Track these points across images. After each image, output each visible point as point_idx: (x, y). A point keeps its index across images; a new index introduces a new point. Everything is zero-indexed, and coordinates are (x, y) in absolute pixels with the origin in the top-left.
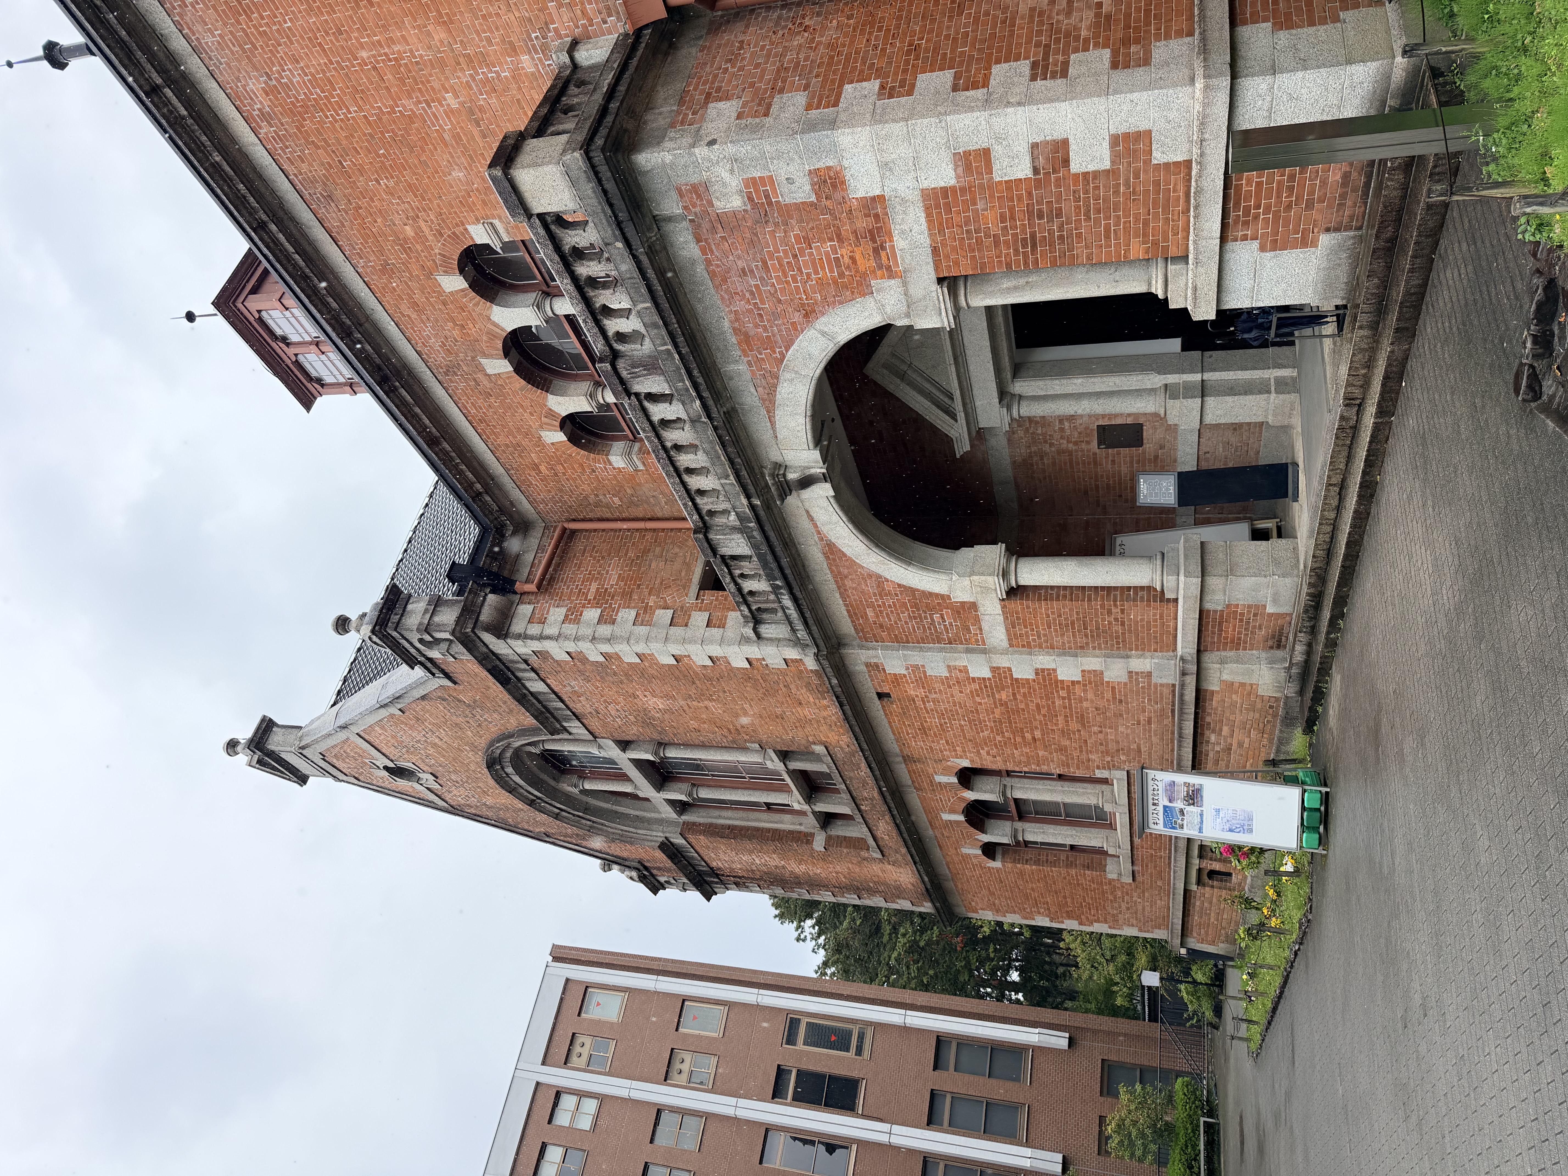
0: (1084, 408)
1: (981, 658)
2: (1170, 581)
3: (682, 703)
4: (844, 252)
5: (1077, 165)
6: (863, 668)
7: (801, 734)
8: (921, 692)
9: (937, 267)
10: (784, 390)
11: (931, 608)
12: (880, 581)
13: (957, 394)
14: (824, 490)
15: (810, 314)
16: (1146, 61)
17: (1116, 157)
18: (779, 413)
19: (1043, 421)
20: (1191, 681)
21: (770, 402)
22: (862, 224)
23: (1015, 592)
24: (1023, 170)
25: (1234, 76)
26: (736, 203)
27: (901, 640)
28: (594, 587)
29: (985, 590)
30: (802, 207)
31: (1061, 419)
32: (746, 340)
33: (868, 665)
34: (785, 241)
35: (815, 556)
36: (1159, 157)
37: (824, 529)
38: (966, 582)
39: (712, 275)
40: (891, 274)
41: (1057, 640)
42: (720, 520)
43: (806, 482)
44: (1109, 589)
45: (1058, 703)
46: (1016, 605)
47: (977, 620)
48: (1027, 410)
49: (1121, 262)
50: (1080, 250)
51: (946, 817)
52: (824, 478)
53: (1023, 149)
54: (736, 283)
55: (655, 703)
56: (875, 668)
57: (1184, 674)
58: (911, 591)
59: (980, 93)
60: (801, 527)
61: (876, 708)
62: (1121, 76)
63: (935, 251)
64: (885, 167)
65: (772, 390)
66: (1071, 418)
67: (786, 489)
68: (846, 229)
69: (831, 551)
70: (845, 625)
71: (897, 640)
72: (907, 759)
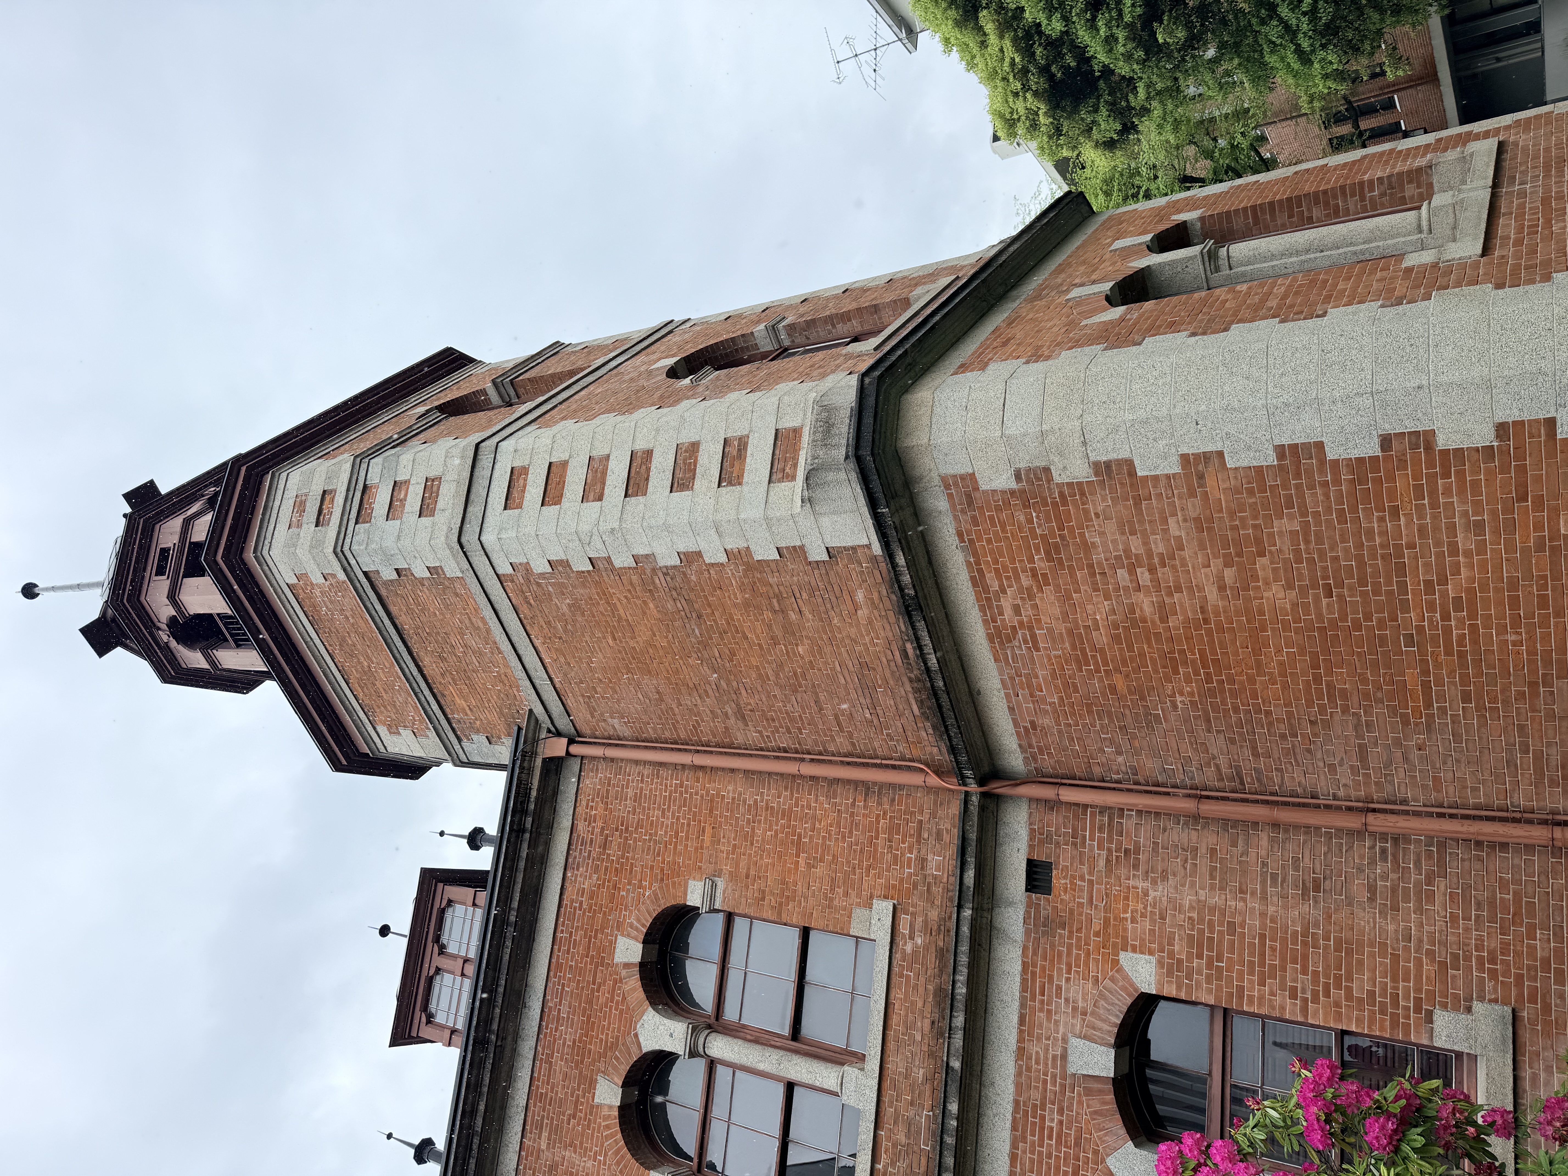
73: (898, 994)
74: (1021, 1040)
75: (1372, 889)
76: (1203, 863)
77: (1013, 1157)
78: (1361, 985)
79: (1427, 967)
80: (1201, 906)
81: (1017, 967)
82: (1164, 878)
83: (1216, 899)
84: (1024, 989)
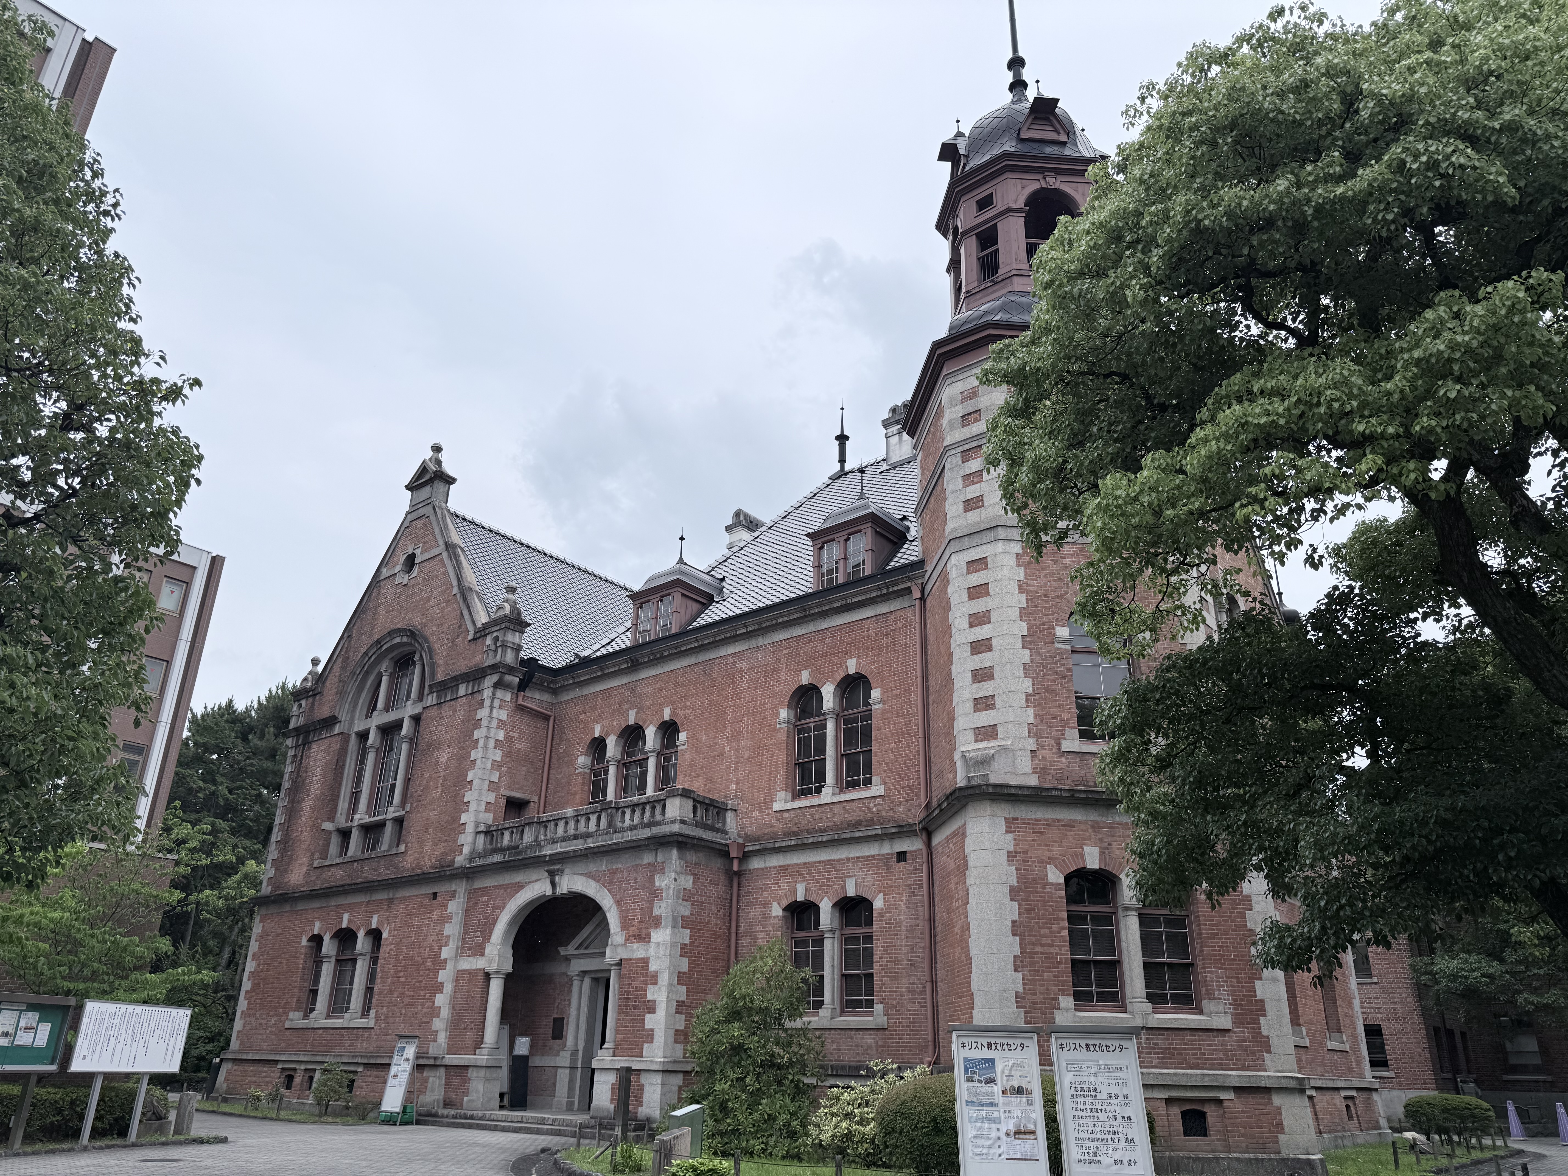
0: (573, 1012)
1: (453, 953)
2: (485, 1051)
3: (442, 774)
4: (636, 923)
5: (648, 1016)
6: (454, 888)
7: (413, 840)
8: (435, 917)
9: (626, 960)
10: (593, 883)
11: (483, 932)
12: (502, 908)
13: (587, 951)
14: (549, 892)
15: (618, 903)
16: (676, 1041)
17: (648, 1030)
18: (584, 878)
19: (570, 991)
20: (431, 1062)
21: (589, 875)
22: (644, 932)
23: (487, 976)
24: (649, 997)
25: (663, 1071)
26: (657, 884)
27: (468, 912)
28: (516, 735)
29: (490, 962)
30: (651, 910)
31: (569, 1000)
32: (614, 872)
33: (455, 891)
34: (643, 900)
35: (519, 877)
36: (646, 1045)
37: (530, 886)
38: (496, 953)
39: (637, 866)
40: (626, 940)
41: (459, 995)
42: (542, 831)
43: (553, 884)
44: (484, 1022)
45: (422, 993)
46: (481, 977)
47: (474, 955)
48: (576, 984)
49: (617, 1030)
50: (623, 1015)
51: (346, 917)
52: (554, 893)
53: (655, 997)
54: (633, 875)
55: (443, 756)
56: (453, 895)
57: (435, 1058)
58: (494, 922)
59: (676, 982)
60: (533, 874)
61: (429, 890)
62: (672, 1032)
63: (631, 959)
64: (658, 945)
65: (594, 878)
66: (569, 1005)
67: (552, 874)
68: (643, 925)
69: (520, 887)
70: (479, 884)
71: (467, 910)
72: (391, 901)
73: (856, 804)
74: (853, 858)
75: (914, 983)
76: (914, 922)
77: (820, 862)
78: (886, 980)
79: (895, 1002)
80: (901, 923)
81: (872, 853)
82: (908, 908)
83: (904, 928)
84: (868, 857)
